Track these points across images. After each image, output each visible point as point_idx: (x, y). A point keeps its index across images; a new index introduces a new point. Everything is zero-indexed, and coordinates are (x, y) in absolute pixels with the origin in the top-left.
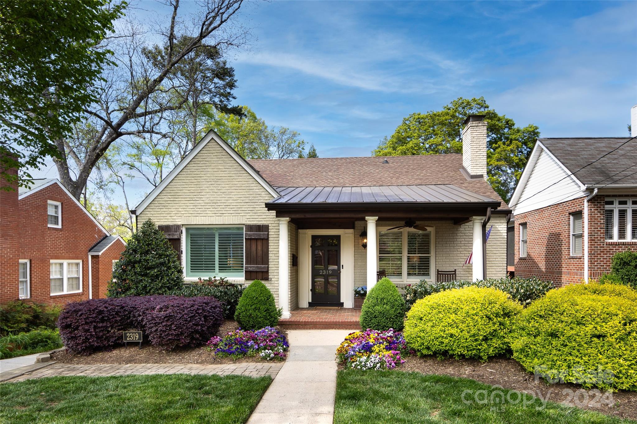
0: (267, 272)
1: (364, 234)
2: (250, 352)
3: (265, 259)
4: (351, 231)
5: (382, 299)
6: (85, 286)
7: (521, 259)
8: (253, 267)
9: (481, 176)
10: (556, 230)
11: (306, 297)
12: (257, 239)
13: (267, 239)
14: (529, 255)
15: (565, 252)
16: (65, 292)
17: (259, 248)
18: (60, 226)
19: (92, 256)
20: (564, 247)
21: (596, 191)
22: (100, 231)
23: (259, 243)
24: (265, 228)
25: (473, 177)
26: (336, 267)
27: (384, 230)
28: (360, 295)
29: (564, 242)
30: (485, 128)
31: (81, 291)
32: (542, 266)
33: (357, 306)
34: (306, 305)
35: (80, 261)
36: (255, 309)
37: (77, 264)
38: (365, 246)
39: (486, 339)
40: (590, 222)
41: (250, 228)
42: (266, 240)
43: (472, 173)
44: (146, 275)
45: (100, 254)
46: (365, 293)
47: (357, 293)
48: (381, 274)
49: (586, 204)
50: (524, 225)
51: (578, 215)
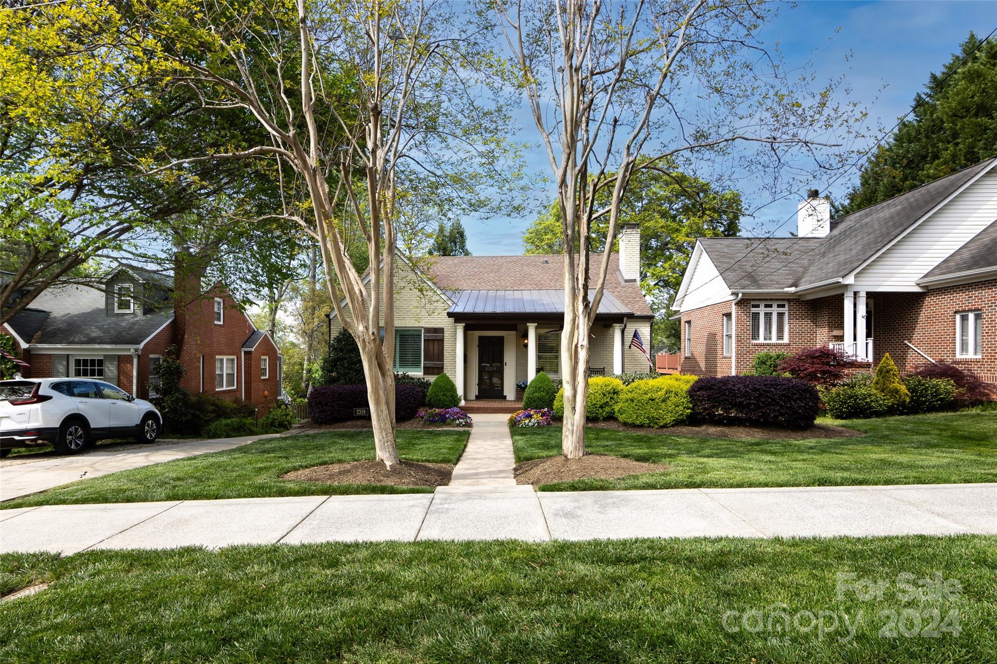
0: (442, 368)
1: (526, 336)
2: (448, 421)
3: (440, 356)
4: (514, 332)
5: (540, 388)
6: (239, 382)
7: (686, 358)
8: (430, 364)
9: (635, 281)
10: (713, 330)
11: (474, 391)
12: (433, 340)
13: (443, 340)
14: (692, 354)
15: (719, 352)
16: (224, 388)
17: (436, 347)
18: (221, 323)
19: (245, 352)
20: (719, 347)
21: (740, 295)
22: (250, 325)
23: (436, 343)
24: (441, 331)
25: (626, 281)
26: (499, 364)
27: (543, 331)
28: (521, 388)
29: (719, 342)
30: (639, 235)
31: (235, 387)
32: (703, 365)
33: (519, 398)
34: (474, 398)
35: (235, 357)
36: (443, 395)
37: (233, 360)
38: (526, 346)
39: (601, 407)
40: (737, 324)
41: (428, 330)
42: (441, 341)
43: (626, 278)
44: (351, 369)
45: (253, 349)
46: (526, 386)
47: (518, 386)
48: (538, 371)
49: (734, 307)
50: (689, 322)
51: (728, 315)
